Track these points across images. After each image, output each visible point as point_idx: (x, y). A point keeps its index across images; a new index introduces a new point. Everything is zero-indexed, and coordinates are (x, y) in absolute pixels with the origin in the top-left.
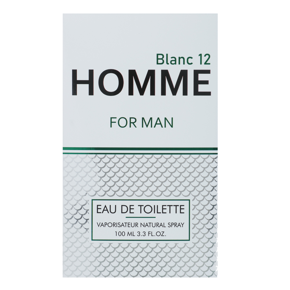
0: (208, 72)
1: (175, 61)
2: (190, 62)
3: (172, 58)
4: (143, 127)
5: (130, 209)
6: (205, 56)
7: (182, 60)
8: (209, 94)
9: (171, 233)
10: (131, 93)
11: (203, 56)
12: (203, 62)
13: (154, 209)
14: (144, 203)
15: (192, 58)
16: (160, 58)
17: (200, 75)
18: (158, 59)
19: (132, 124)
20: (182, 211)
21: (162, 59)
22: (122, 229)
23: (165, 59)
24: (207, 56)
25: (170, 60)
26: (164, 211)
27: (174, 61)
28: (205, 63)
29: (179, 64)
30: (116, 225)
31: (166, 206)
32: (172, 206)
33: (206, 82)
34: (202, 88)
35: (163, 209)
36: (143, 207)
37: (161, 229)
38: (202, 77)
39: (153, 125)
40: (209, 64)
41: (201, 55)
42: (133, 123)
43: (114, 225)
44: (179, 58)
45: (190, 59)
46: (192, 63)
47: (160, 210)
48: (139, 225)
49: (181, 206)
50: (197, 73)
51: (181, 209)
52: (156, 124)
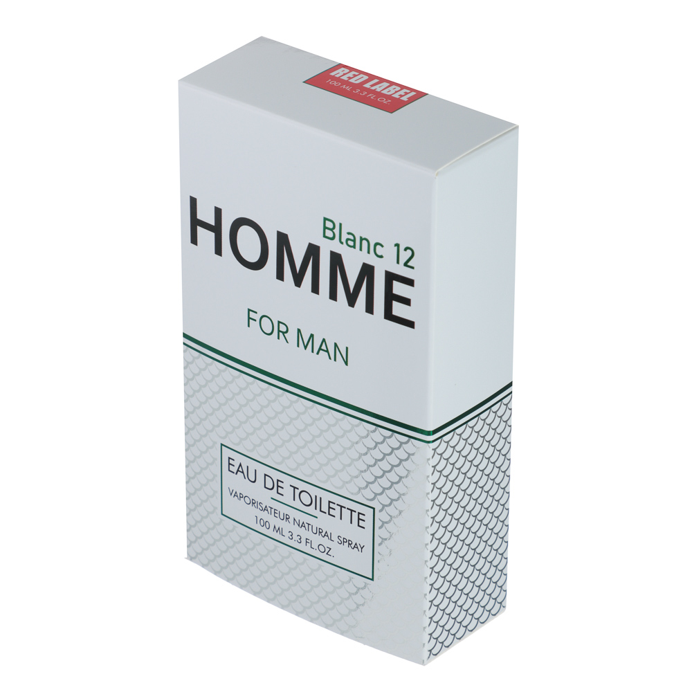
0: (410, 282)
1: (354, 241)
2: (378, 253)
3: (349, 233)
4: (298, 346)
5: (278, 485)
6: (406, 249)
7: (365, 243)
8: (410, 324)
9: (342, 554)
10: (280, 275)
11: (402, 249)
12: (402, 260)
13: (315, 502)
14: (302, 486)
15: (382, 246)
16: (329, 227)
17: (395, 283)
18: (325, 228)
19: (281, 334)
20: (361, 523)
21: (331, 230)
22: (265, 516)
23: (337, 231)
24: (409, 252)
25: (344, 236)
26: (332, 512)
27: (352, 242)
28: (406, 264)
29: (361, 250)
30: (256, 505)
31: (334, 503)
32: (345, 508)
33: (407, 302)
34: (398, 309)
35: (329, 508)
36: (297, 492)
37: (325, 541)
38: (398, 288)
39: (316, 350)
40: (413, 268)
41: (397, 245)
42: (283, 333)
43: (253, 503)
44: (362, 239)
45: (378, 247)
46: (381, 257)
47: (325, 508)
48: (291, 520)
49: (359, 513)
50: (390, 277)
51: (359, 519)
52: (320, 349)
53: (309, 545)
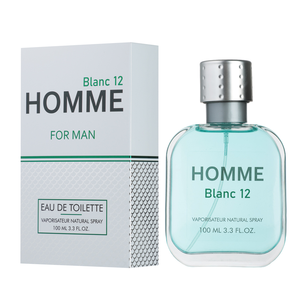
0: (121, 91)
2: (107, 84)
4: (73, 139)
5: (64, 207)
7: (101, 82)
8: (121, 110)
9: (93, 228)
10: (65, 111)
11: (117, 78)
12: (117, 83)
13: (81, 208)
14: (74, 203)
15: (109, 80)
16: (86, 81)
17: (115, 94)
18: (84, 82)
19: (65, 136)
20: (101, 210)
21: (87, 82)
22: (58, 224)
23: (89, 81)
24: (120, 78)
25: (93, 82)
26: (88, 209)
27: (96, 83)
28: (119, 84)
29: (100, 85)
30: (54, 221)
31: (89, 205)
32: (94, 205)
33: (120, 100)
34: (116, 105)
35: (87, 208)
36: (73, 206)
37: (85, 225)
38: (116, 96)
39: (81, 138)
40: (122, 84)
41: (115, 77)
42: (67, 135)
45: (107, 81)
46: (109, 85)
47: (85, 209)
48: (70, 221)
49: (100, 205)
50: (112, 92)
51: (100, 208)
52: (83, 136)
53: (78, 229)
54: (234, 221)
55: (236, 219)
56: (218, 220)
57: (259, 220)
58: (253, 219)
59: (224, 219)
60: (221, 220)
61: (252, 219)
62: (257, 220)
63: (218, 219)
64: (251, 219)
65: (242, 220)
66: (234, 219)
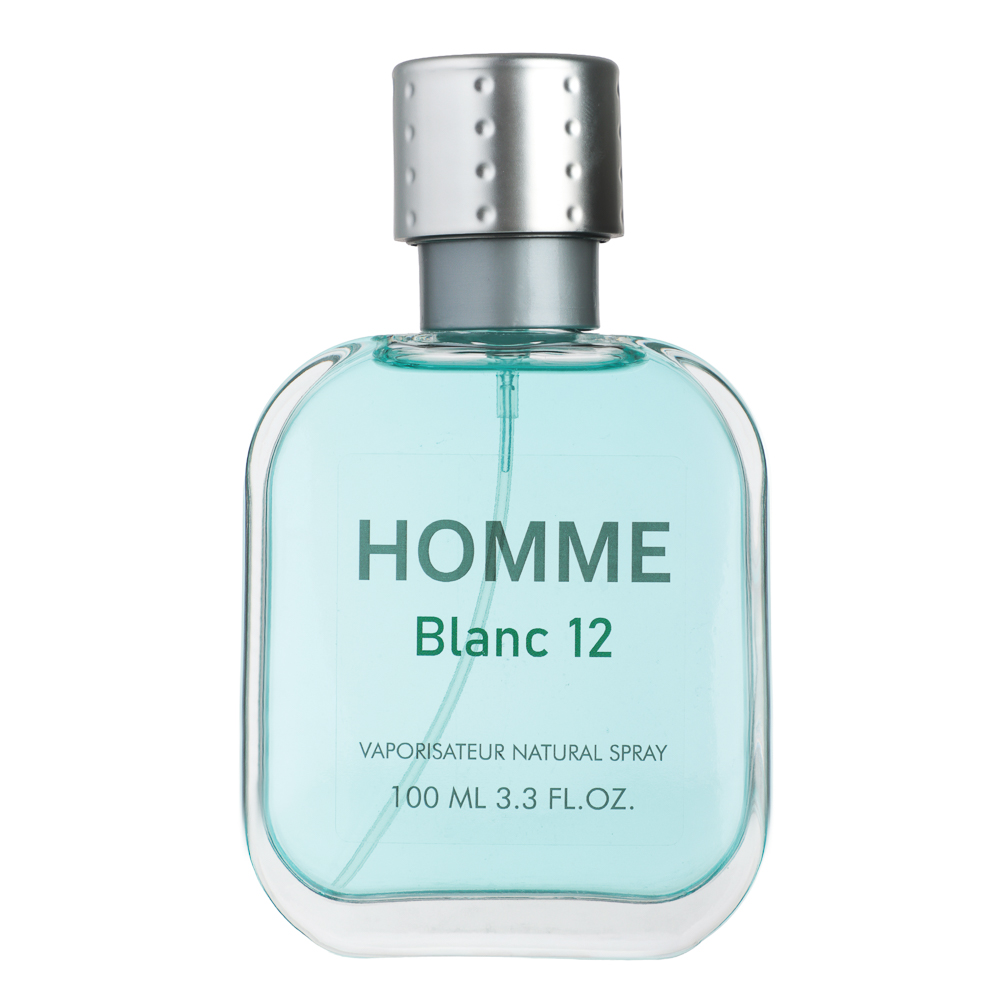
54: (543, 757)
55: (551, 750)
56: (472, 755)
57: (650, 753)
58: (626, 749)
59: (499, 748)
60: (485, 754)
61: (620, 751)
62: (642, 755)
63: (472, 748)
64: (614, 748)
65: (578, 755)
66: (542, 751)
